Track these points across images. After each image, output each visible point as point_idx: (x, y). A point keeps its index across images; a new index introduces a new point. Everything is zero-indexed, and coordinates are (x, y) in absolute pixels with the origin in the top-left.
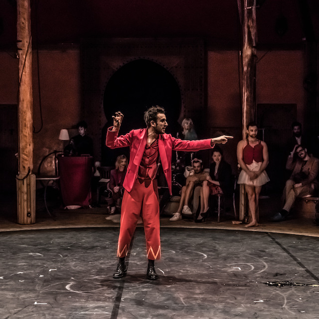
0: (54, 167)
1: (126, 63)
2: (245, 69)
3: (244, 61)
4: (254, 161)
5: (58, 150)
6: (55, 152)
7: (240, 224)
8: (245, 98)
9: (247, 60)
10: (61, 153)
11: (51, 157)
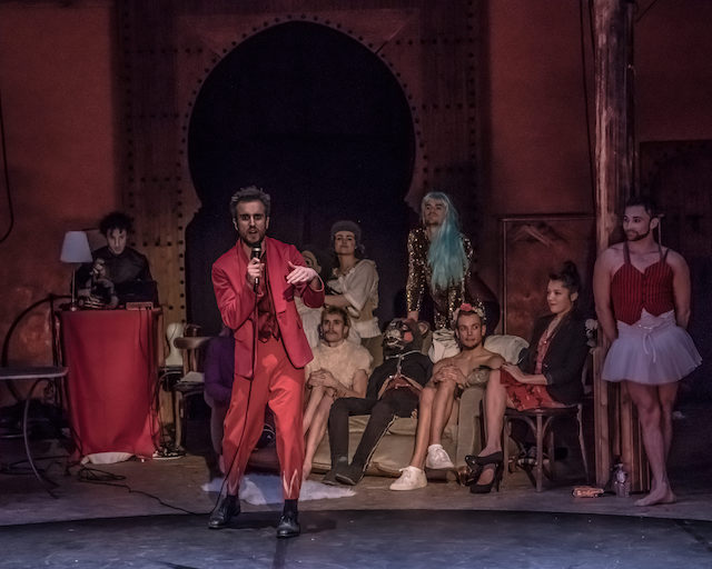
0: (49, 343)
1: (250, 33)
2: (602, 39)
3: (597, 18)
4: (644, 313)
5: (58, 294)
6: (51, 298)
7: (600, 495)
8: (604, 124)
9: (606, 14)
10: (68, 301)
11: (41, 314)
